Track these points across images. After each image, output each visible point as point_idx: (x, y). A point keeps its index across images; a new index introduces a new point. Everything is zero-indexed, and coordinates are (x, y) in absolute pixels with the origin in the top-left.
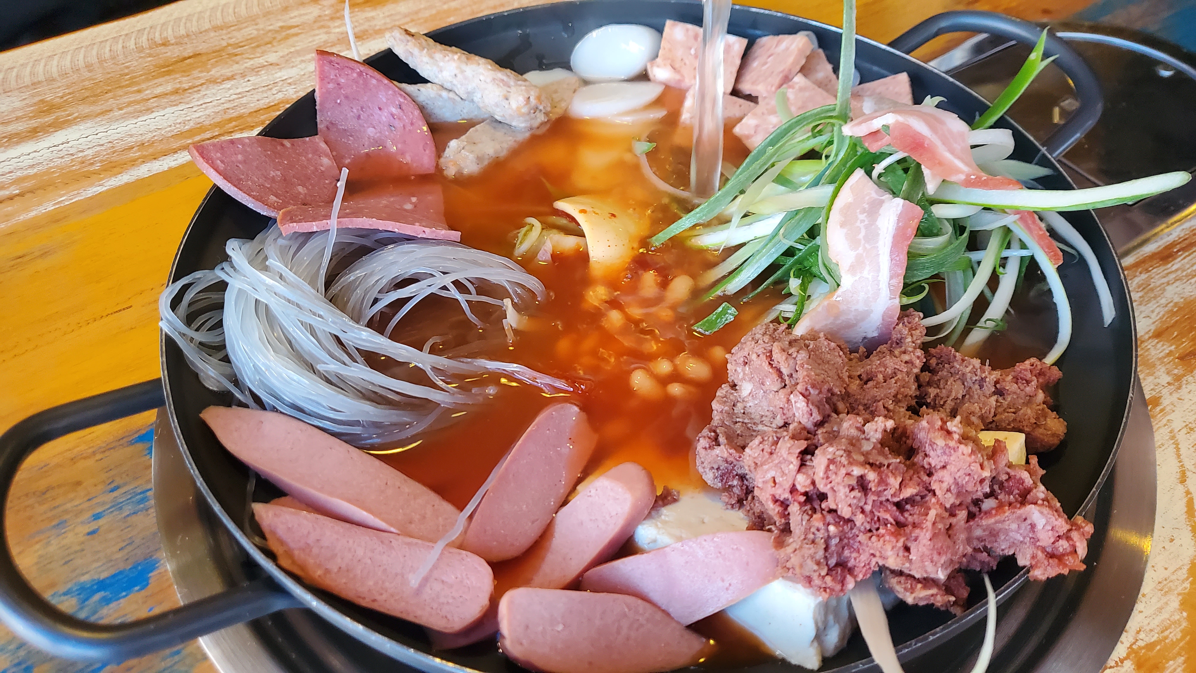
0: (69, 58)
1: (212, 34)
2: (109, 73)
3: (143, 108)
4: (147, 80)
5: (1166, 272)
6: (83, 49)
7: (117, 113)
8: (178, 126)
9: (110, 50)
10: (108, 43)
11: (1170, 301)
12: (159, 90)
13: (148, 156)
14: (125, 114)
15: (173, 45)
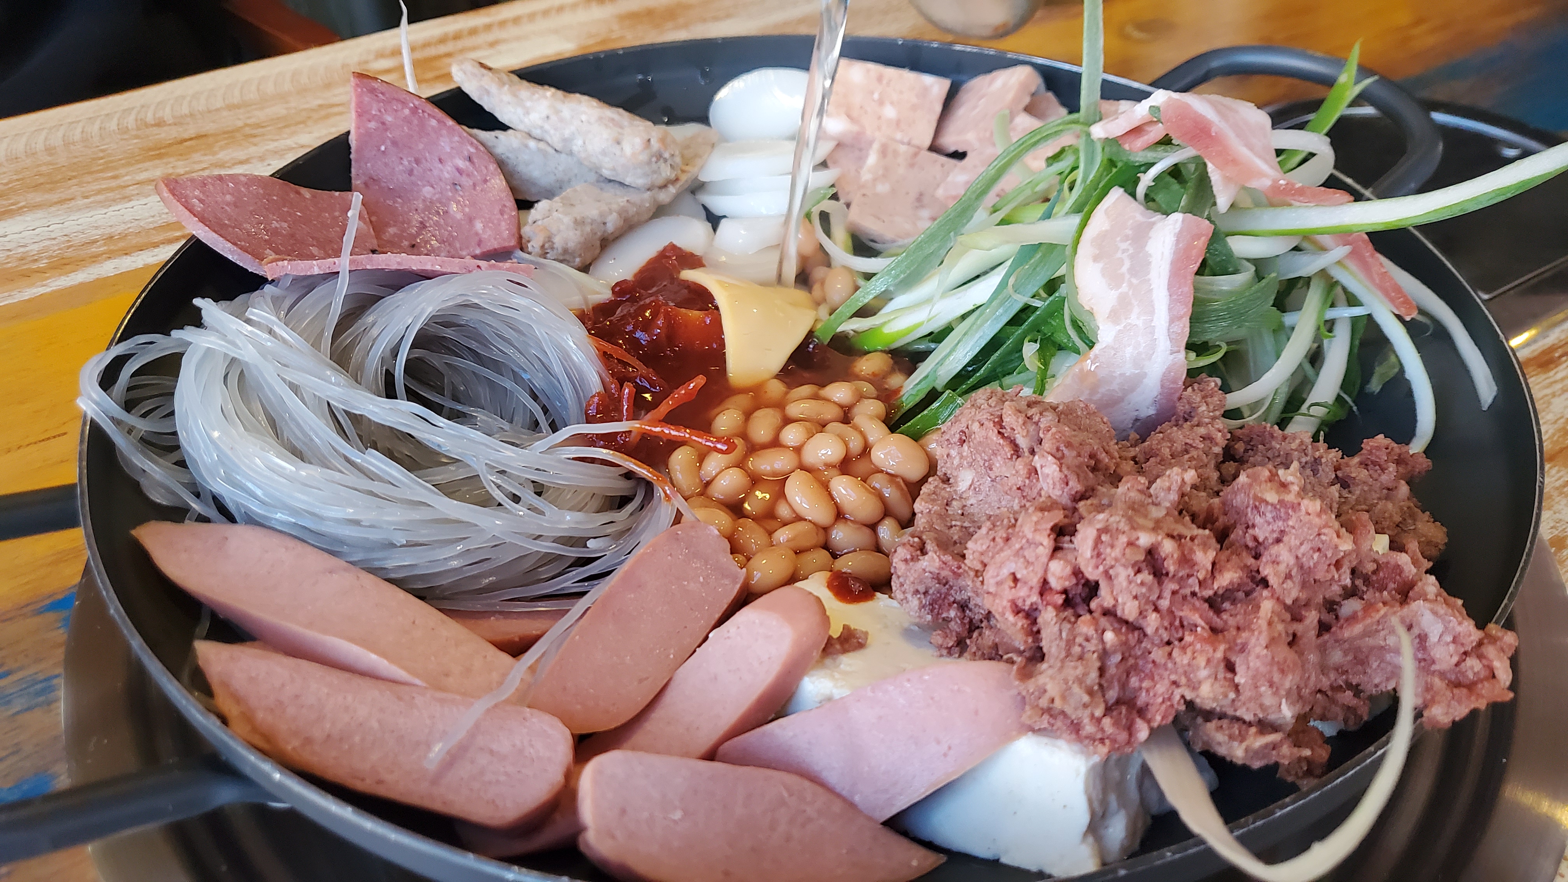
0: (24, 140)
1: (225, 113)
2: (76, 157)
3: (118, 196)
4: (129, 164)
5: (1548, 381)
6: (46, 131)
7: (81, 202)
8: (163, 216)
9: (83, 132)
10: (81, 124)
11: (1559, 416)
12: (143, 176)
13: (116, 251)
14: (91, 203)
15: (170, 125)
